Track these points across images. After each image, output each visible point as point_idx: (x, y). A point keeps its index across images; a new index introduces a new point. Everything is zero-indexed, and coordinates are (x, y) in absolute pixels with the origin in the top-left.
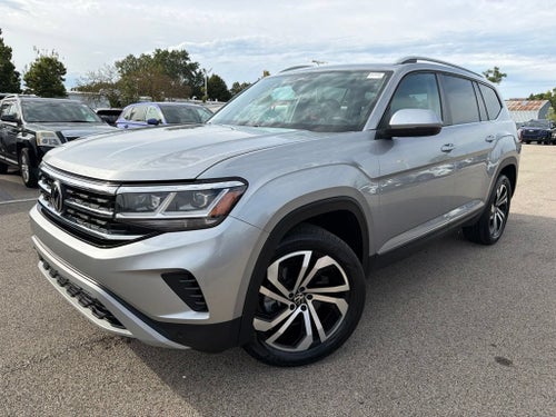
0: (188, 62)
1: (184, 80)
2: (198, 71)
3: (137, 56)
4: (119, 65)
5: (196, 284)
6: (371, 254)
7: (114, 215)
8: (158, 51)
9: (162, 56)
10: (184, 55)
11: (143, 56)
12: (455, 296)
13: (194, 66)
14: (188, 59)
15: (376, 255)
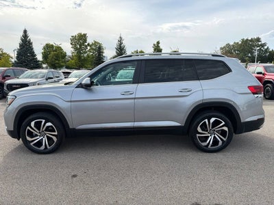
0: (260, 43)
2: (266, 47)
3: (232, 44)
6: (71, 127)
11: (235, 43)
15: (74, 128)
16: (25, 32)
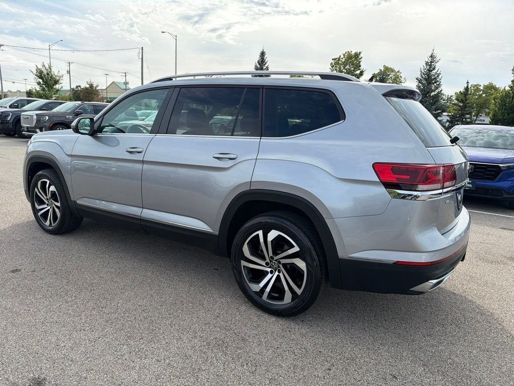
15: (76, 202)
16: (263, 54)
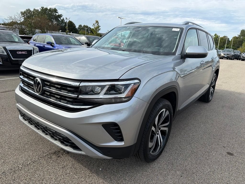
0: (57, 14)
1: (55, 22)
2: (62, 18)
3: (32, 10)
4: (22, 13)
5: (119, 128)
6: (178, 110)
7: (78, 96)
8: (43, 8)
9: (44, 10)
10: (55, 10)
11: (35, 10)
12: (202, 126)
13: (60, 16)
14: (57, 12)
15: (179, 110)
